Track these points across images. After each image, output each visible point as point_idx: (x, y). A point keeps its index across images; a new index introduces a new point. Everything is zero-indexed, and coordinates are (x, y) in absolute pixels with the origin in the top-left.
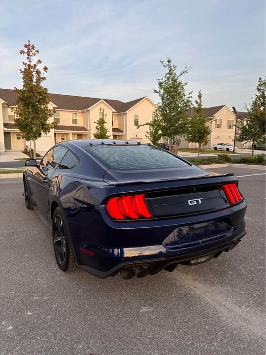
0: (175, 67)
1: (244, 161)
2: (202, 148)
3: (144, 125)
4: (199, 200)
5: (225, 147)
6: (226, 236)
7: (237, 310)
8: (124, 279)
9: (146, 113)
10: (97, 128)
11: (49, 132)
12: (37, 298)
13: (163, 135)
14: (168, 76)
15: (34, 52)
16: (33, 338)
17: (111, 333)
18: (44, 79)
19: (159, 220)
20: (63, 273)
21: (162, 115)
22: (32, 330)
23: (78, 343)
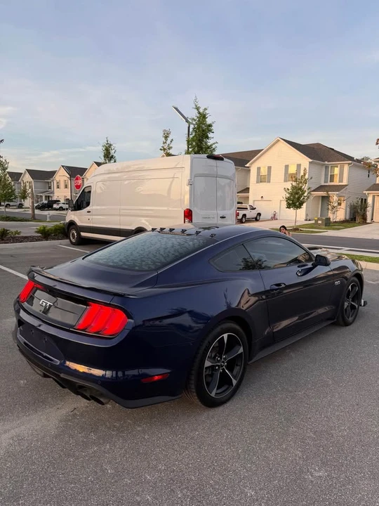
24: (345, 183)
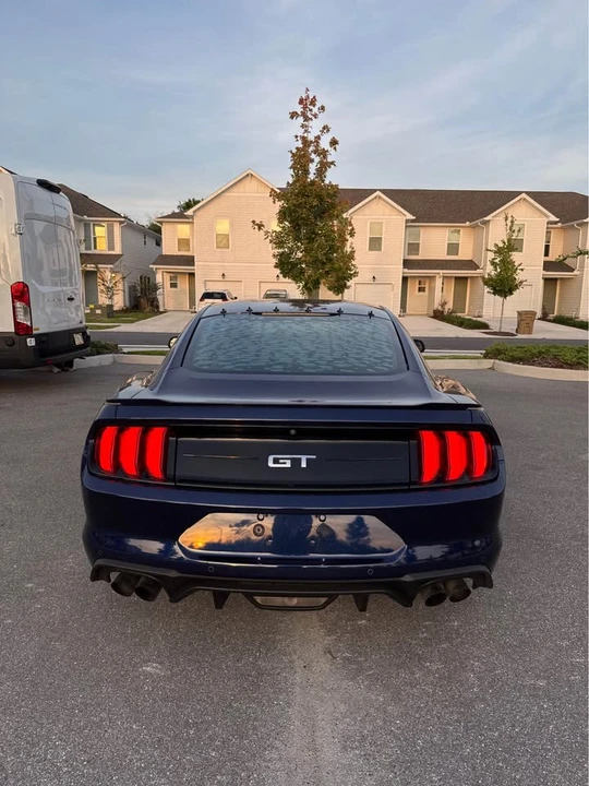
10: (493, 263)
15: (315, 110)
18: (332, 164)
24: (118, 250)
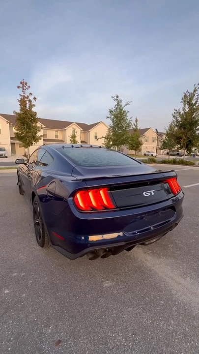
0: (121, 101)
1: (164, 162)
2: (136, 154)
3: (101, 138)
4: (152, 192)
5: (150, 154)
6: (170, 221)
7: (182, 281)
8: (90, 259)
9: (102, 131)
10: (70, 140)
11: (38, 141)
12: (16, 274)
13: (113, 145)
14: (117, 106)
15: (27, 87)
16: (5, 322)
17: (79, 312)
18: (34, 105)
19: (120, 210)
20: (40, 248)
21: (113, 132)
22: (6, 312)
23: (47, 326)
